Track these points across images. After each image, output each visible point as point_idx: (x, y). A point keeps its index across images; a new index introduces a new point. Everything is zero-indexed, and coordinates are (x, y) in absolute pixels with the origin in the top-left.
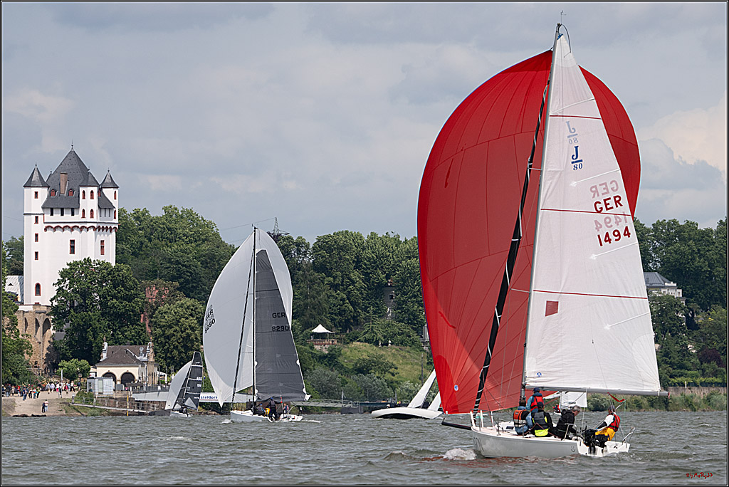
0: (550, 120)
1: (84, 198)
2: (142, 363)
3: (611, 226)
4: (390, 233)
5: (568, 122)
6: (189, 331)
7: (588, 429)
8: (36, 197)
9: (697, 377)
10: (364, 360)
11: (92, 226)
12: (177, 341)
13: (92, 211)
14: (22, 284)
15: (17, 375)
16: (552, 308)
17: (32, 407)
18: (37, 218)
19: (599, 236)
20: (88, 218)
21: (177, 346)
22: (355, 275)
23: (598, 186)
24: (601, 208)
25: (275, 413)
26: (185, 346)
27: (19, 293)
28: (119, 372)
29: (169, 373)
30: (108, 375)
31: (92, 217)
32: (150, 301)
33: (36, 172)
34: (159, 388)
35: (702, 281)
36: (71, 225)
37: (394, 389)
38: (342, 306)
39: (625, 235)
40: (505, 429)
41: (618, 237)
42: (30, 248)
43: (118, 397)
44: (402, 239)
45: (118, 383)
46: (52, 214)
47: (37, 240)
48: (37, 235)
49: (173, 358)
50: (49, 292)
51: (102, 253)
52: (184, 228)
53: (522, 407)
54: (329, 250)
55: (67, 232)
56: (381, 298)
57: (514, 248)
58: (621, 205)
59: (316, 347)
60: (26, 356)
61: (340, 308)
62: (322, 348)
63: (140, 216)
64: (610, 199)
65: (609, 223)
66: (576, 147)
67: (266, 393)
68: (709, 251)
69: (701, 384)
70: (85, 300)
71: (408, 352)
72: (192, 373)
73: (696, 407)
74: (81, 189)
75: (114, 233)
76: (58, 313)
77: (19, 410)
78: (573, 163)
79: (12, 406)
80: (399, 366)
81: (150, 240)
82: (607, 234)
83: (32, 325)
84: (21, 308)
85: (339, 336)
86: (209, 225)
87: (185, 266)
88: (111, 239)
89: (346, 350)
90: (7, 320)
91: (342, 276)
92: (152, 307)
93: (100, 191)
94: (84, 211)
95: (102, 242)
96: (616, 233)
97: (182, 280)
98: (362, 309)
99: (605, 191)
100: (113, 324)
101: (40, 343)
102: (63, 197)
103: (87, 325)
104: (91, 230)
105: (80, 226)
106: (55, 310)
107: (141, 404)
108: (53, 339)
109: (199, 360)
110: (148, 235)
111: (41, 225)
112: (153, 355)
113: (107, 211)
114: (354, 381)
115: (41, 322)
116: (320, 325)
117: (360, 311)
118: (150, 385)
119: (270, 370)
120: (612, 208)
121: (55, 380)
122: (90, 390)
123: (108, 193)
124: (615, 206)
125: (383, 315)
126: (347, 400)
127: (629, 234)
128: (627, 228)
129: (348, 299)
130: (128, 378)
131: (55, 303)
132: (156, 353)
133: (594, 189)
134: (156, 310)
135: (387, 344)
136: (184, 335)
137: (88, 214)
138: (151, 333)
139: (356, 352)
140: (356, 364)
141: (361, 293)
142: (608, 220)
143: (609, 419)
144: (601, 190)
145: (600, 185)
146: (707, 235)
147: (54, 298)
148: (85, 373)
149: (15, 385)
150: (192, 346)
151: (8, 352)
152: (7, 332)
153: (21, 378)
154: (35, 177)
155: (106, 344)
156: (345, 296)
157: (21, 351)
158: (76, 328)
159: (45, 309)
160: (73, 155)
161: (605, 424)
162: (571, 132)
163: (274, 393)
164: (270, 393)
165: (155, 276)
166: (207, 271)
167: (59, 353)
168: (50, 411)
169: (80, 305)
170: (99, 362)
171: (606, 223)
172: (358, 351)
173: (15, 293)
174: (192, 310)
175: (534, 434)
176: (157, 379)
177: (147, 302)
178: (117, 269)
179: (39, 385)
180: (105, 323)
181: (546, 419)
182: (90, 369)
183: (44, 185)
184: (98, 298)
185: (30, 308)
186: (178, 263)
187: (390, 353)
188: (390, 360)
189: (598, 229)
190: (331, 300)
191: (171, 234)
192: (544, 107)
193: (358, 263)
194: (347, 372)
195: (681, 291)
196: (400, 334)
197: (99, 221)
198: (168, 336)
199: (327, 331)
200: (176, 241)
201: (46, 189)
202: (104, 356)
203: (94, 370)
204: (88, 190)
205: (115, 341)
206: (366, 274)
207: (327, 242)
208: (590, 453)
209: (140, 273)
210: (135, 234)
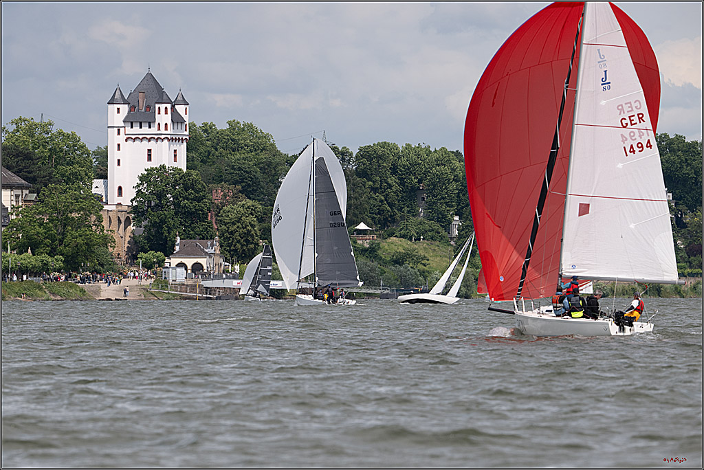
0: (584, 47)
1: (159, 113)
2: (210, 255)
3: (635, 139)
4: (422, 144)
5: (599, 50)
6: (249, 228)
7: (617, 311)
8: (118, 112)
9: (685, 268)
10: (400, 253)
11: (167, 138)
12: (240, 236)
13: (166, 124)
14: (106, 187)
15: (102, 265)
16: (584, 209)
17: (115, 292)
18: (119, 130)
19: (624, 148)
20: (163, 131)
21: (239, 241)
22: (392, 180)
23: (624, 105)
24: (627, 124)
25: (333, 298)
26: (247, 241)
27: (103, 194)
28: (190, 262)
29: (233, 263)
30: (180, 265)
31: (166, 129)
32: (216, 201)
33: (118, 91)
34: (224, 276)
35: (689, 186)
36: (148, 137)
37: (425, 278)
38: (380, 206)
39: (647, 147)
40: (544, 312)
41: (641, 149)
42: (113, 156)
43: (189, 283)
44: (432, 150)
45: (189, 271)
46: (132, 127)
47: (119, 149)
48: (119, 145)
49: (236, 250)
50: (129, 195)
51: (175, 161)
52: (245, 139)
53: (559, 293)
54: (370, 158)
55: (145, 142)
56: (414, 200)
57: (553, 156)
58: (644, 121)
59: (358, 241)
60: (111, 249)
61: (378, 209)
62: (364, 243)
63: (207, 129)
64: (634, 116)
65: (633, 136)
66: (606, 71)
67: (326, 280)
68: (694, 160)
69: (689, 274)
70: (160, 201)
71: (438, 246)
72: (263, 263)
73: (684, 294)
74: (157, 106)
75: (185, 144)
76: (138, 212)
77: (104, 296)
78: (602, 85)
79: (98, 292)
80: (430, 258)
81: (216, 150)
82: (632, 146)
83: (115, 222)
84: (106, 207)
85: (378, 233)
86: (267, 137)
87: (246, 172)
88: (182, 149)
89: (384, 244)
90: (93, 218)
91: (380, 181)
92: (218, 207)
93: (173, 107)
94: (159, 124)
95: (175, 151)
96: (640, 145)
97: (244, 184)
98: (398, 210)
99: (630, 109)
100: (185, 221)
101: (122, 238)
102: (141, 112)
103: (163, 222)
104: (166, 141)
105: (156, 137)
106: (135, 209)
107: (208, 290)
108: (133, 234)
109: (269, 252)
110: (215, 145)
111: (123, 137)
112: (219, 248)
113: (179, 125)
114: (391, 270)
115: (123, 220)
116: (362, 223)
117: (396, 211)
118: (216, 273)
119: (329, 261)
120: (636, 124)
121: (135, 269)
122: (165, 278)
123: (180, 109)
124: (638, 122)
125: (416, 215)
126: (385, 287)
127: (651, 146)
128: (649, 141)
129: (386, 200)
130: (197, 268)
131: (135, 204)
132: (221, 246)
133: (620, 107)
134: (221, 209)
135: (419, 239)
136: (245, 230)
137: (162, 127)
138: (218, 229)
139: (393, 246)
140: (393, 256)
141: (397, 196)
142: (632, 134)
143: (635, 303)
144: (626, 108)
145: (626, 104)
146: (693, 147)
147: (134, 199)
148: (161, 263)
149: (100, 274)
150: (253, 240)
151: (94, 245)
152: (94, 227)
153: (105, 267)
154: (118, 95)
155: (178, 238)
156: (383, 198)
157: (106, 244)
158: (154, 225)
159: (126, 208)
160: (150, 75)
161: (632, 307)
162: (601, 58)
163: (332, 280)
164: (329, 280)
165: (221, 181)
166: (265, 176)
167: (137, 246)
168: (130, 296)
169: (156, 205)
170: (173, 253)
171: (631, 137)
172: (395, 245)
173: (100, 195)
174: (252, 209)
175: (570, 315)
176: (222, 268)
177: (212, 203)
178: (188, 174)
179: (121, 274)
180: (177, 220)
181: (581, 302)
182: (165, 260)
183: (125, 102)
184: (171, 199)
185: (114, 208)
186: (240, 169)
187: (422, 247)
188: (422, 253)
189: (623, 141)
190: (372, 201)
191: (235, 144)
192: (578, 36)
193: (394, 170)
194: (385, 263)
195: (671, 194)
196: (430, 231)
197: (172, 133)
198: (232, 232)
199: (367, 228)
200: (238, 150)
201: (127, 106)
202: (177, 248)
203: (168, 261)
204: (163, 106)
205: (186, 236)
206: (402, 179)
207: (367, 152)
208: (620, 331)
209: (208, 178)
210: (203, 144)
